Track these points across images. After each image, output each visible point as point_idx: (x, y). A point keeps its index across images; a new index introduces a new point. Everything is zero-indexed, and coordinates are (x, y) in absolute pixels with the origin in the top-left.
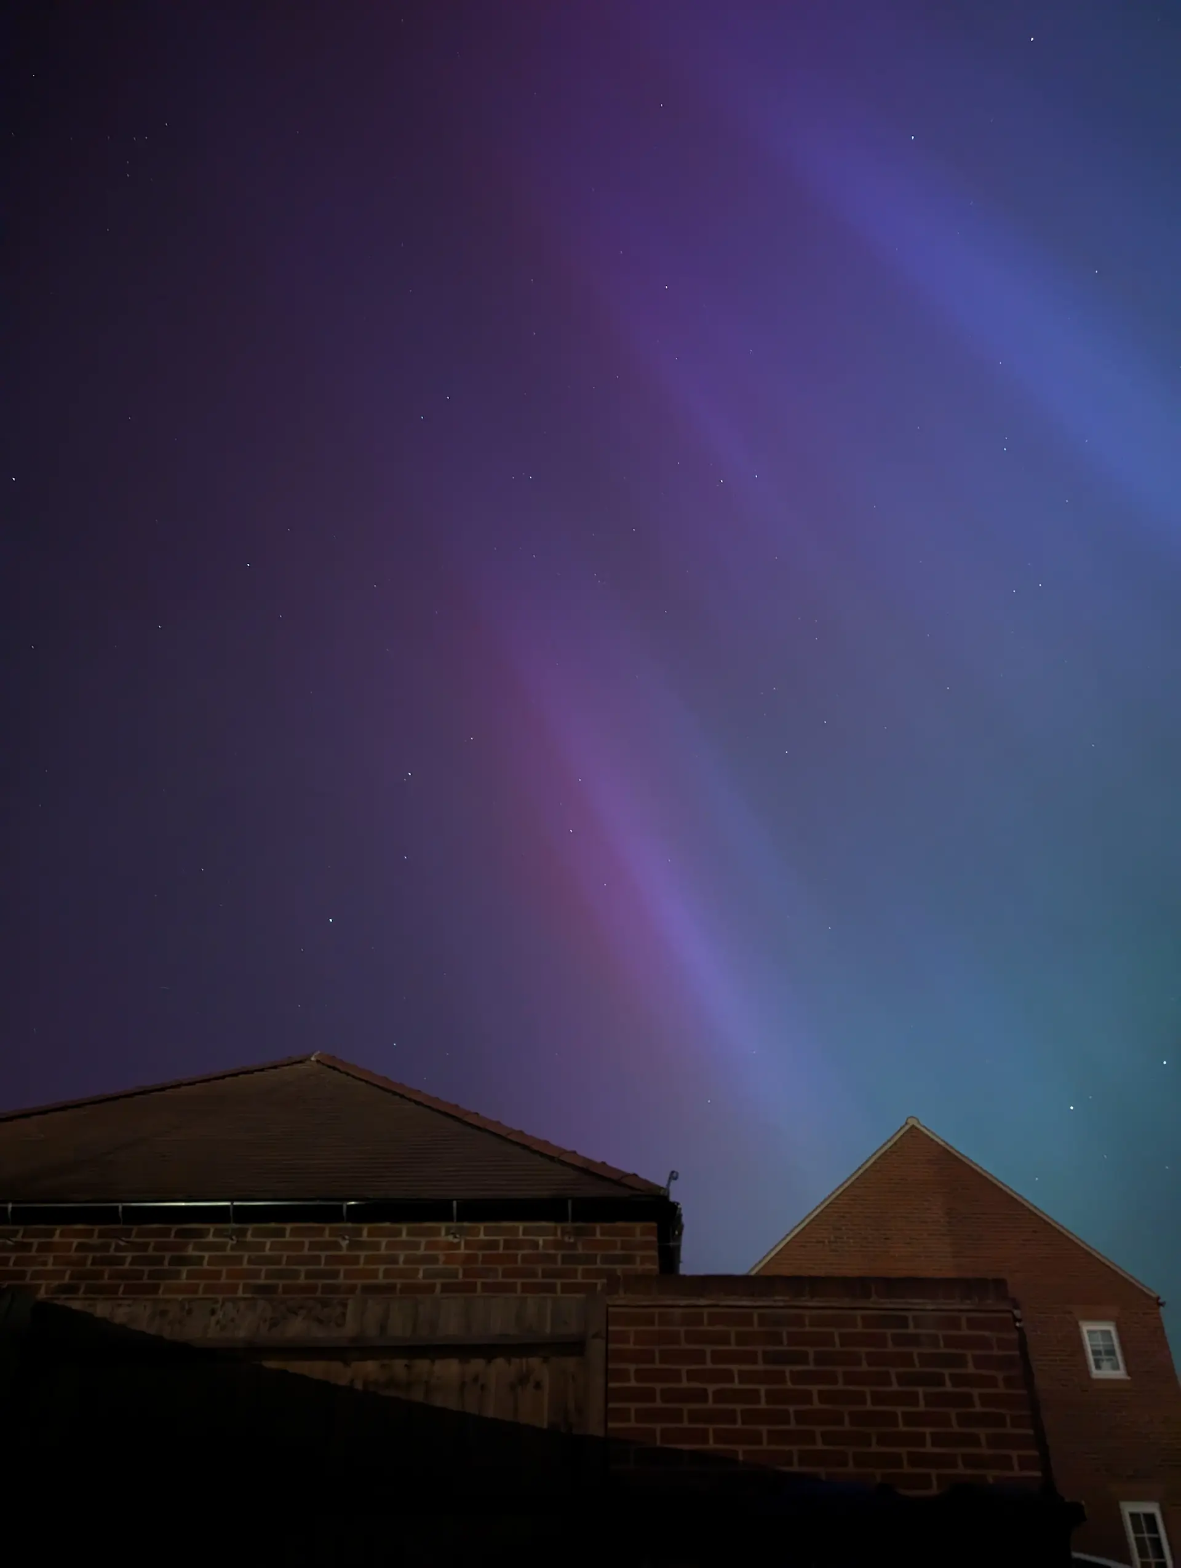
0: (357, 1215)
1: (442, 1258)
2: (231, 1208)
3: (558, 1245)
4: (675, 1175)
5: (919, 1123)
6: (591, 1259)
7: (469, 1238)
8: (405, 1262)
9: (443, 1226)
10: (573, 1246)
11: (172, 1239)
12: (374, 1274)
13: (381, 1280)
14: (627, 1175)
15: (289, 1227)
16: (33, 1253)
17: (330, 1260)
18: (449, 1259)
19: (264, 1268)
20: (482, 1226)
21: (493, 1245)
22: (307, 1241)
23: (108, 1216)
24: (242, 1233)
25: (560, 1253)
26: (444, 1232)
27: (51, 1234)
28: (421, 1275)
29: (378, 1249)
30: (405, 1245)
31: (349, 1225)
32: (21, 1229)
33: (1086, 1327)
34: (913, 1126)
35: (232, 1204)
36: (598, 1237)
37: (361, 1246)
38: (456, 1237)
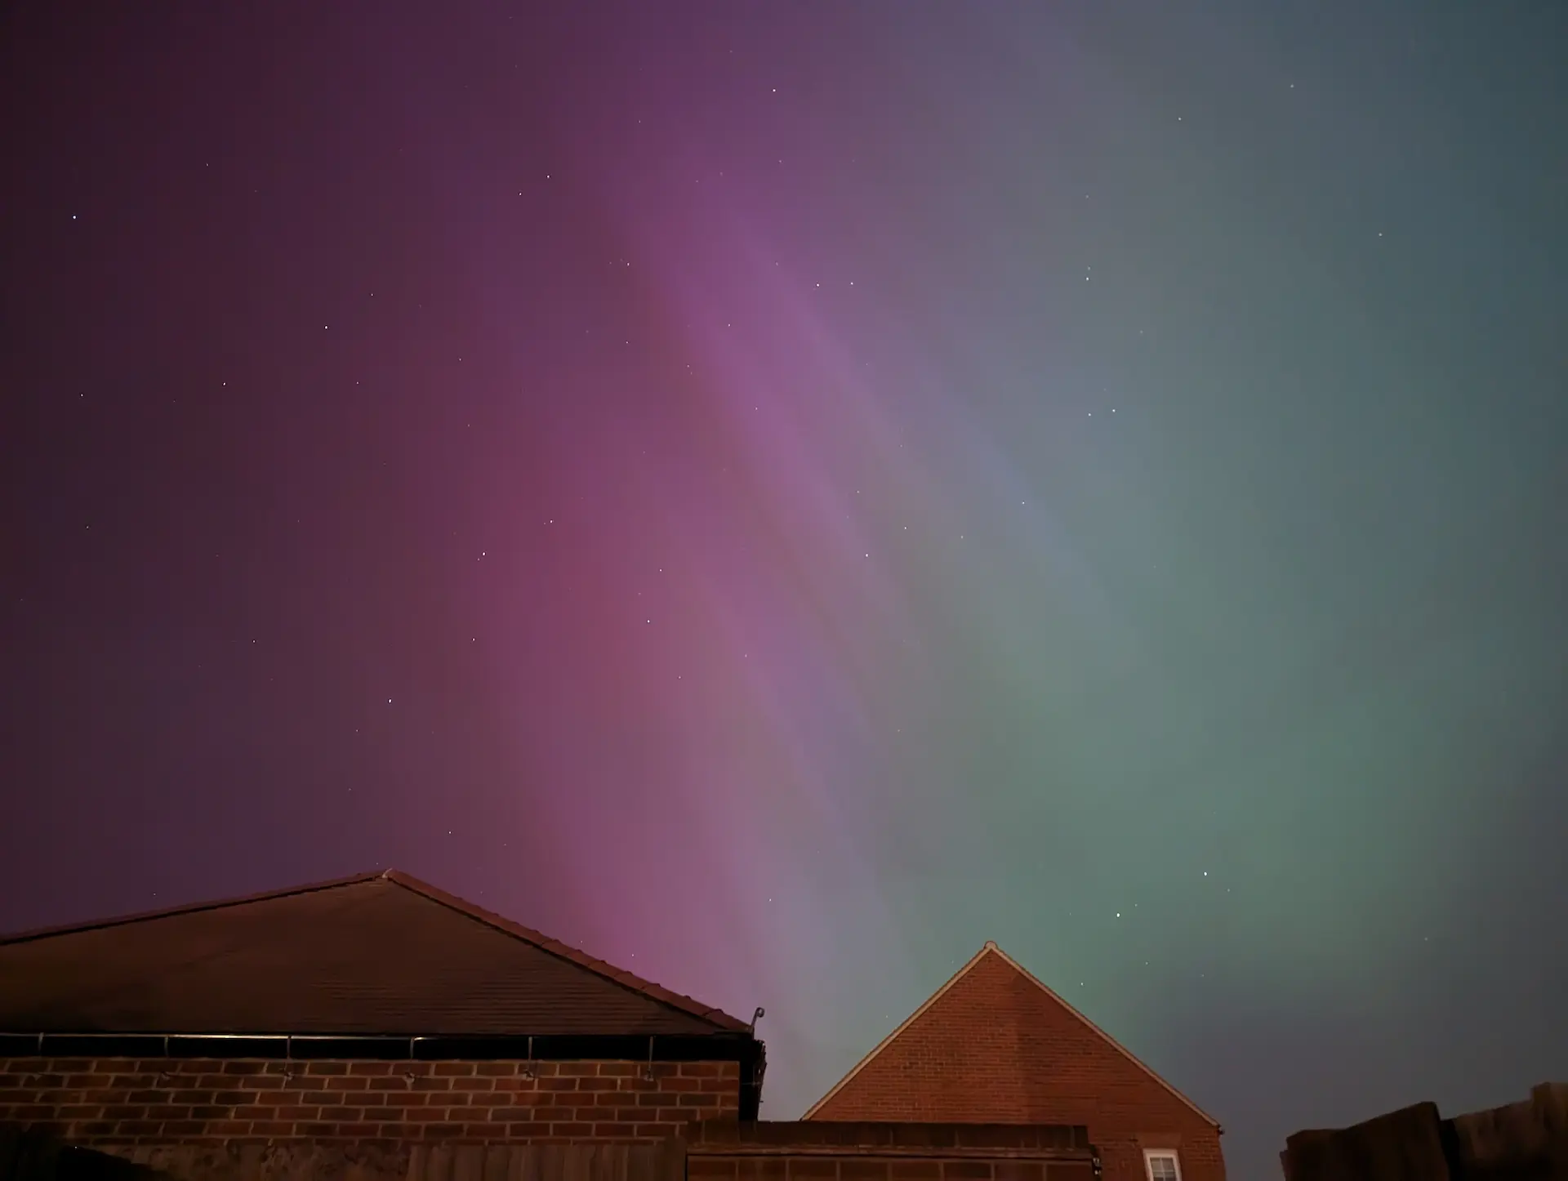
0: (426, 1052)
1: (513, 1098)
2: (288, 1042)
3: (636, 1084)
4: (760, 1011)
5: (997, 948)
6: (670, 1100)
7: (543, 1077)
8: (474, 1102)
9: (517, 1063)
10: (653, 1086)
11: (222, 1074)
12: (440, 1115)
13: (447, 1121)
14: (712, 1010)
15: (350, 1063)
16: (64, 1088)
17: (393, 1099)
18: (521, 1099)
19: (321, 1107)
20: (558, 1064)
21: (570, 1084)
22: (369, 1079)
23: (152, 1048)
24: (298, 1069)
25: (638, 1093)
26: (516, 1070)
27: (85, 1066)
28: (490, 1116)
29: (446, 1088)
30: (478, 1084)
31: (416, 1062)
32: (51, 1060)
33: (1149, 1155)
34: (991, 951)
35: (290, 1037)
36: (679, 1075)
37: (429, 1084)
38: (530, 1076)
